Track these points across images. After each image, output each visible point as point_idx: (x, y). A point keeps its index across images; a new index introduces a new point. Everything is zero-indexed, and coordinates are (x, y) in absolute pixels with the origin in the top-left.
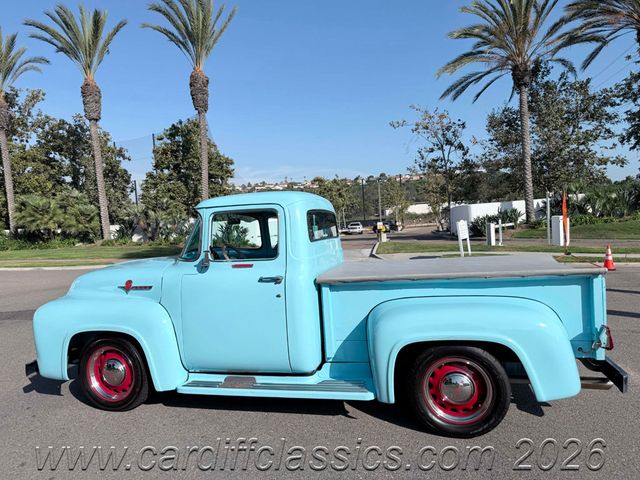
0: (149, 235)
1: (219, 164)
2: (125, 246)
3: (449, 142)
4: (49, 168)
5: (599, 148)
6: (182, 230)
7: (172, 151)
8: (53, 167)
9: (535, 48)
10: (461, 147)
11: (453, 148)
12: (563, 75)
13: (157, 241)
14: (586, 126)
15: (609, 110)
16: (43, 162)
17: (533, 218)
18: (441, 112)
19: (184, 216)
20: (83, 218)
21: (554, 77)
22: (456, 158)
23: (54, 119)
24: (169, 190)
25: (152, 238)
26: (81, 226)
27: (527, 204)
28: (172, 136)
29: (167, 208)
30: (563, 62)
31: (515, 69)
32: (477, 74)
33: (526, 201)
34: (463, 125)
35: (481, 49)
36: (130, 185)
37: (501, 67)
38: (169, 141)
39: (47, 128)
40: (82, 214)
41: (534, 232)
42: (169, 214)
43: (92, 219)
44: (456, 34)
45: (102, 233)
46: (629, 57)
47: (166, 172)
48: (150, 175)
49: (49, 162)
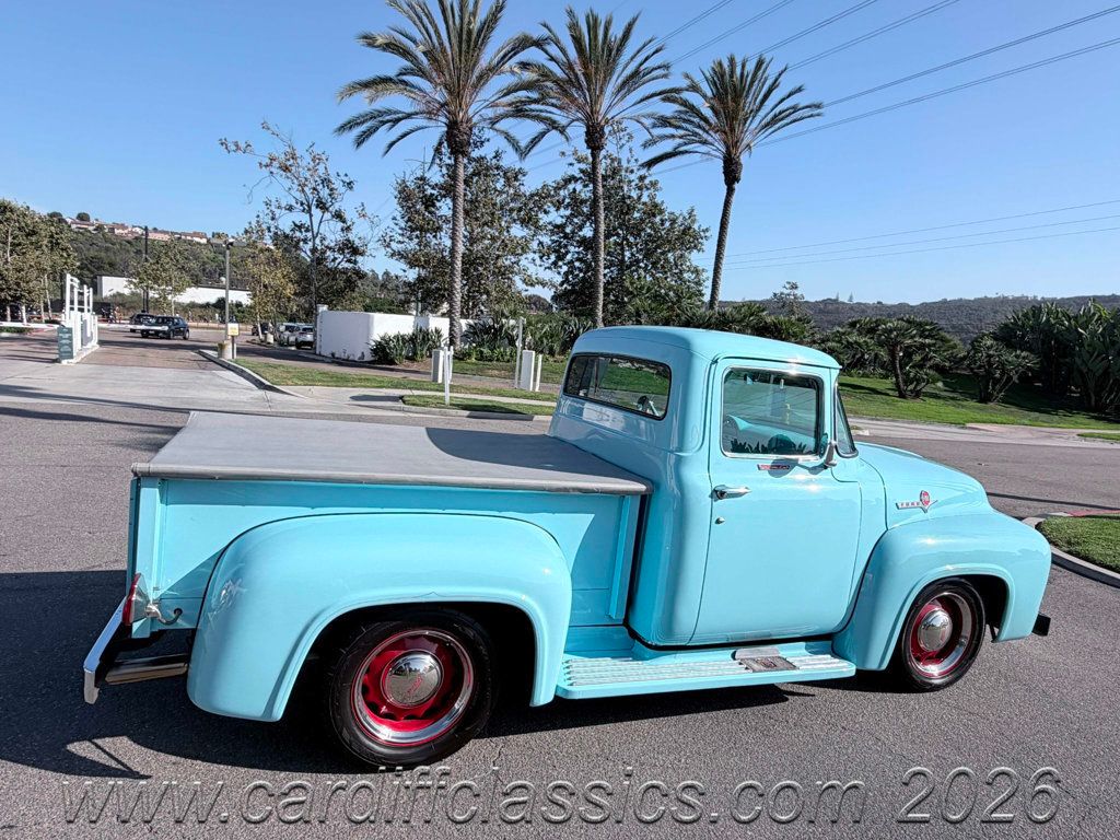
3: (322, 206)
5: (527, 262)
9: (478, 106)
10: (339, 216)
11: (327, 216)
12: (497, 156)
14: (517, 231)
15: (540, 216)
17: (460, 345)
18: (317, 150)
21: (487, 151)
22: (331, 232)
27: (452, 325)
30: (508, 137)
31: (453, 126)
32: (395, 113)
33: (452, 320)
34: (350, 185)
35: (405, 78)
37: (430, 114)
41: (462, 364)
44: (380, 41)
46: (563, 153)
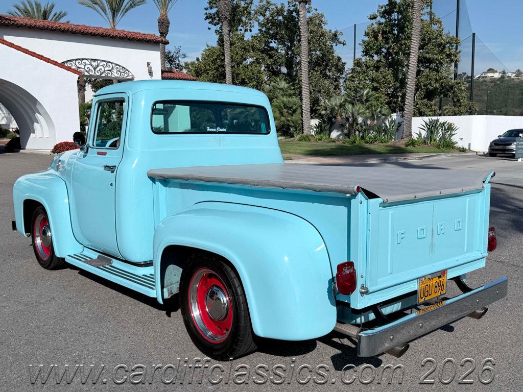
0: (346, 131)
1: (440, 45)
2: (320, 142)
4: (267, 58)
6: (380, 127)
7: (384, 33)
8: (271, 57)
13: (352, 139)
16: (263, 52)
19: (385, 109)
20: (285, 110)
23: (274, 4)
24: (373, 80)
25: (348, 135)
26: (283, 118)
28: (387, 13)
29: (367, 101)
36: (343, 76)
38: (383, 20)
39: (268, 14)
40: (286, 107)
42: (368, 108)
43: (294, 112)
45: (303, 127)
47: (376, 58)
48: (358, 63)
49: (268, 52)
